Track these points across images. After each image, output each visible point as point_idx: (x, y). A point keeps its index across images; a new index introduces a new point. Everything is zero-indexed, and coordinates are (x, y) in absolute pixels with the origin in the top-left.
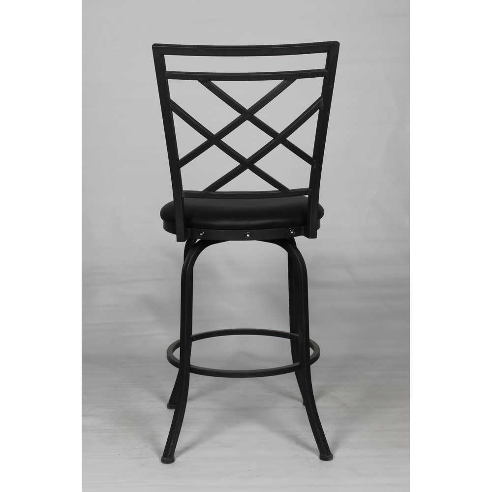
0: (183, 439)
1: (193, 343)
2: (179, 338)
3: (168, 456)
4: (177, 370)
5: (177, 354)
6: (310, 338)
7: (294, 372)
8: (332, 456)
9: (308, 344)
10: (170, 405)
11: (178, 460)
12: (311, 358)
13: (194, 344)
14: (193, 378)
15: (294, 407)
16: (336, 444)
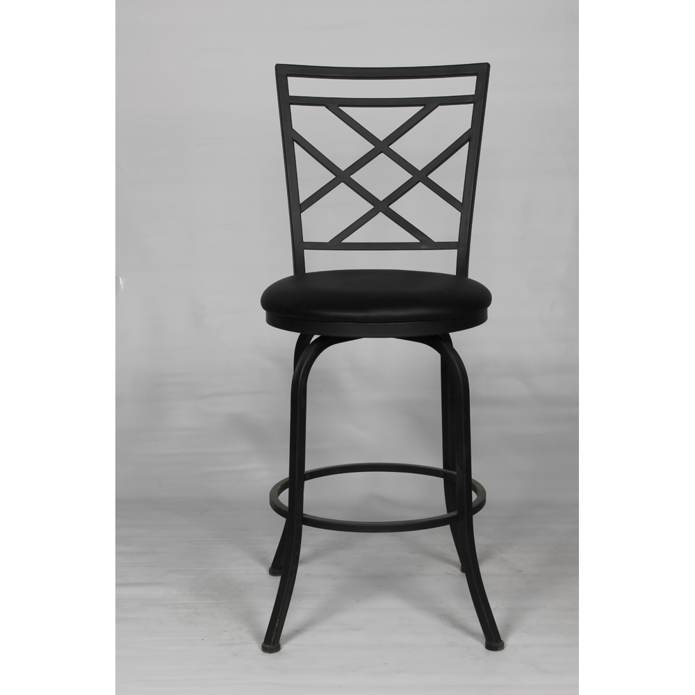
0: (293, 619)
1: (306, 483)
2: (287, 475)
3: (272, 642)
4: (282, 521)
5: (284, 498)
6: (473, 477)
7: (449, 526)
8: (503, 644)
9: (470, 485)
10: (274, 570)
11: (285, 647)
12: (474, 505)
13: (308, 484)
14: (308, 532)
15: (448, 574)
16: (509, 627)
